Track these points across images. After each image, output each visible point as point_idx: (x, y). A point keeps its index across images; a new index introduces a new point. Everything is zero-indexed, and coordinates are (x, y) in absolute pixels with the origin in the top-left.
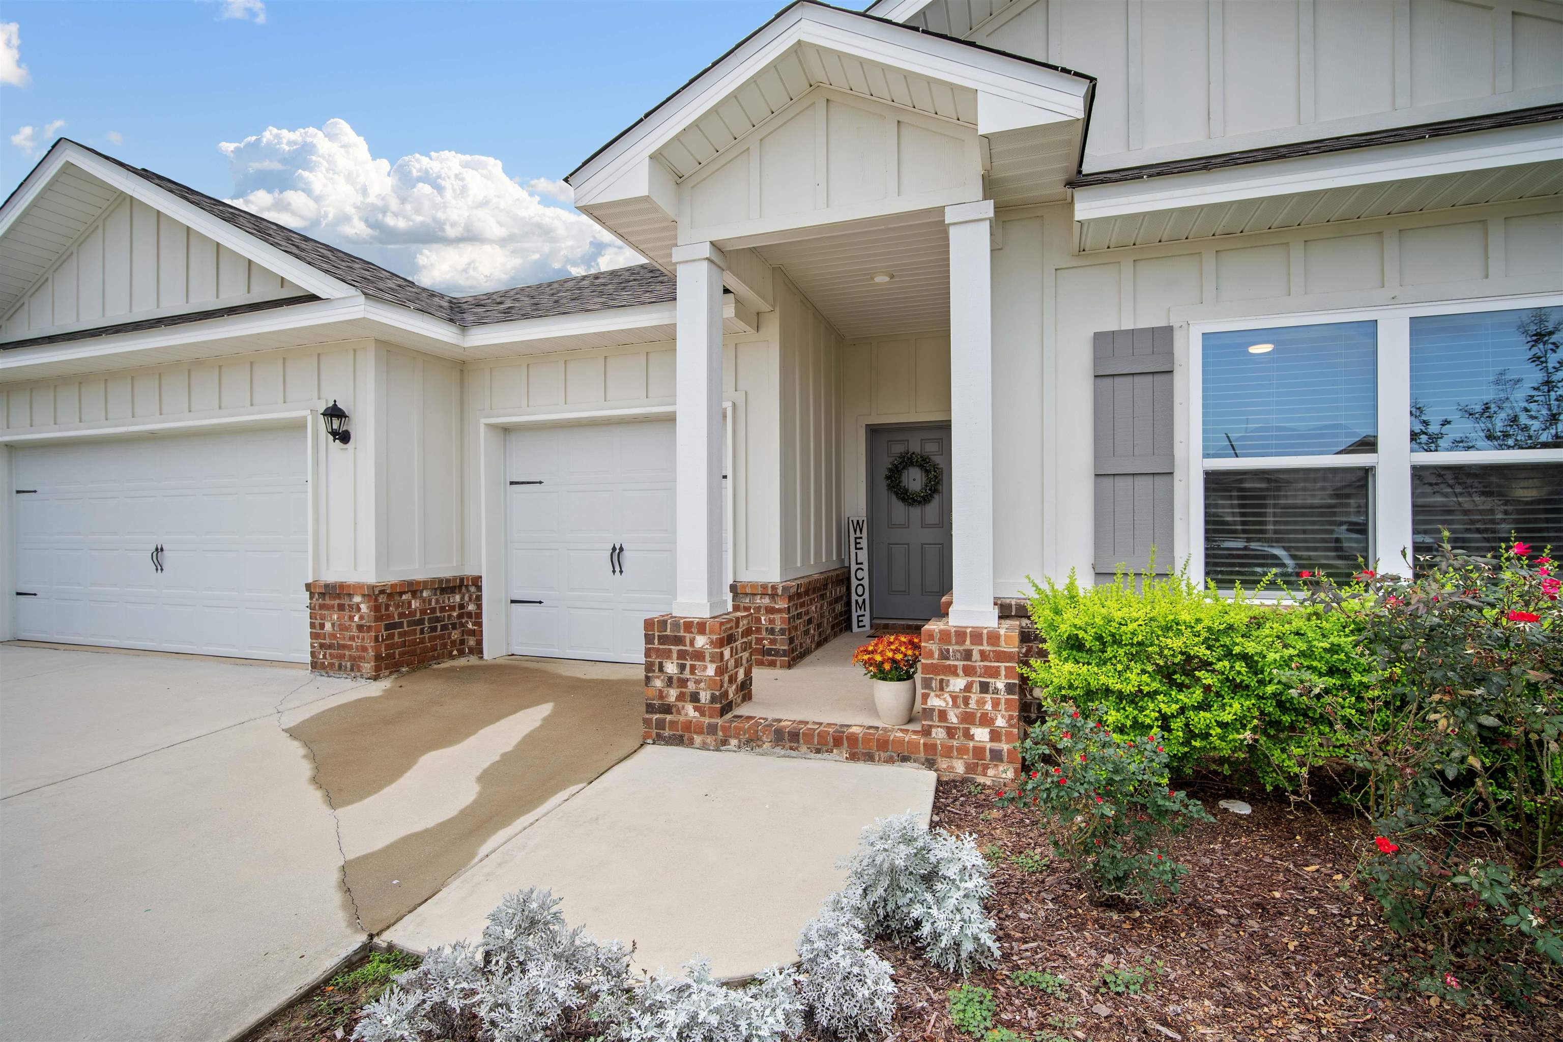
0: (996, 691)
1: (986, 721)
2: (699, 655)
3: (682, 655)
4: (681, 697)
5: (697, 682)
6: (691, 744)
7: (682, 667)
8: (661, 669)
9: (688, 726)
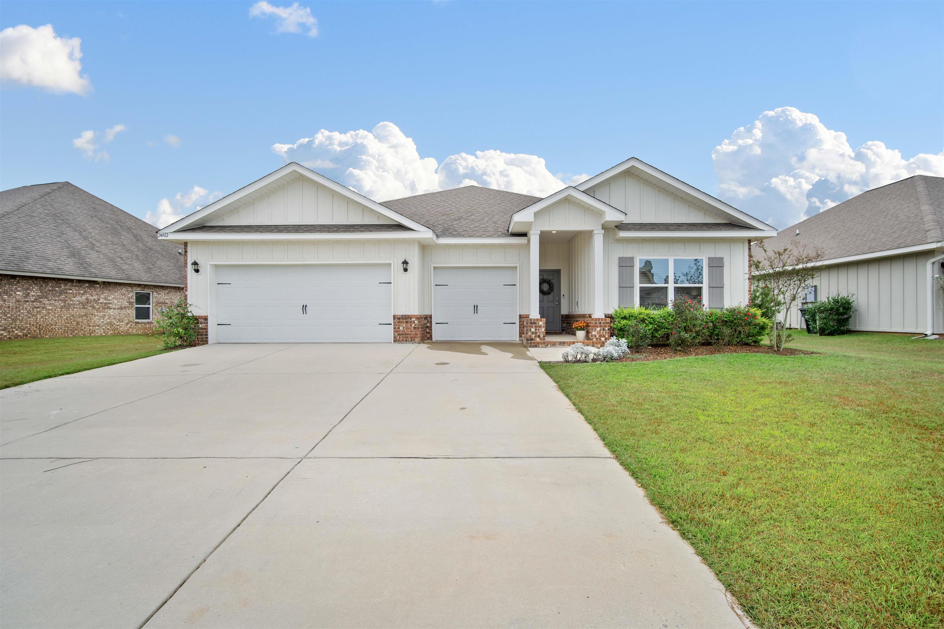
0: (606, 330)
1: (604, 336)
2: (540, 326)
3: (536, 327)
4: (535, 336)
5: (540, 333)
6: (539, 347)
7: (536, 329)
8: (530, 330)
9: (538, 343)
